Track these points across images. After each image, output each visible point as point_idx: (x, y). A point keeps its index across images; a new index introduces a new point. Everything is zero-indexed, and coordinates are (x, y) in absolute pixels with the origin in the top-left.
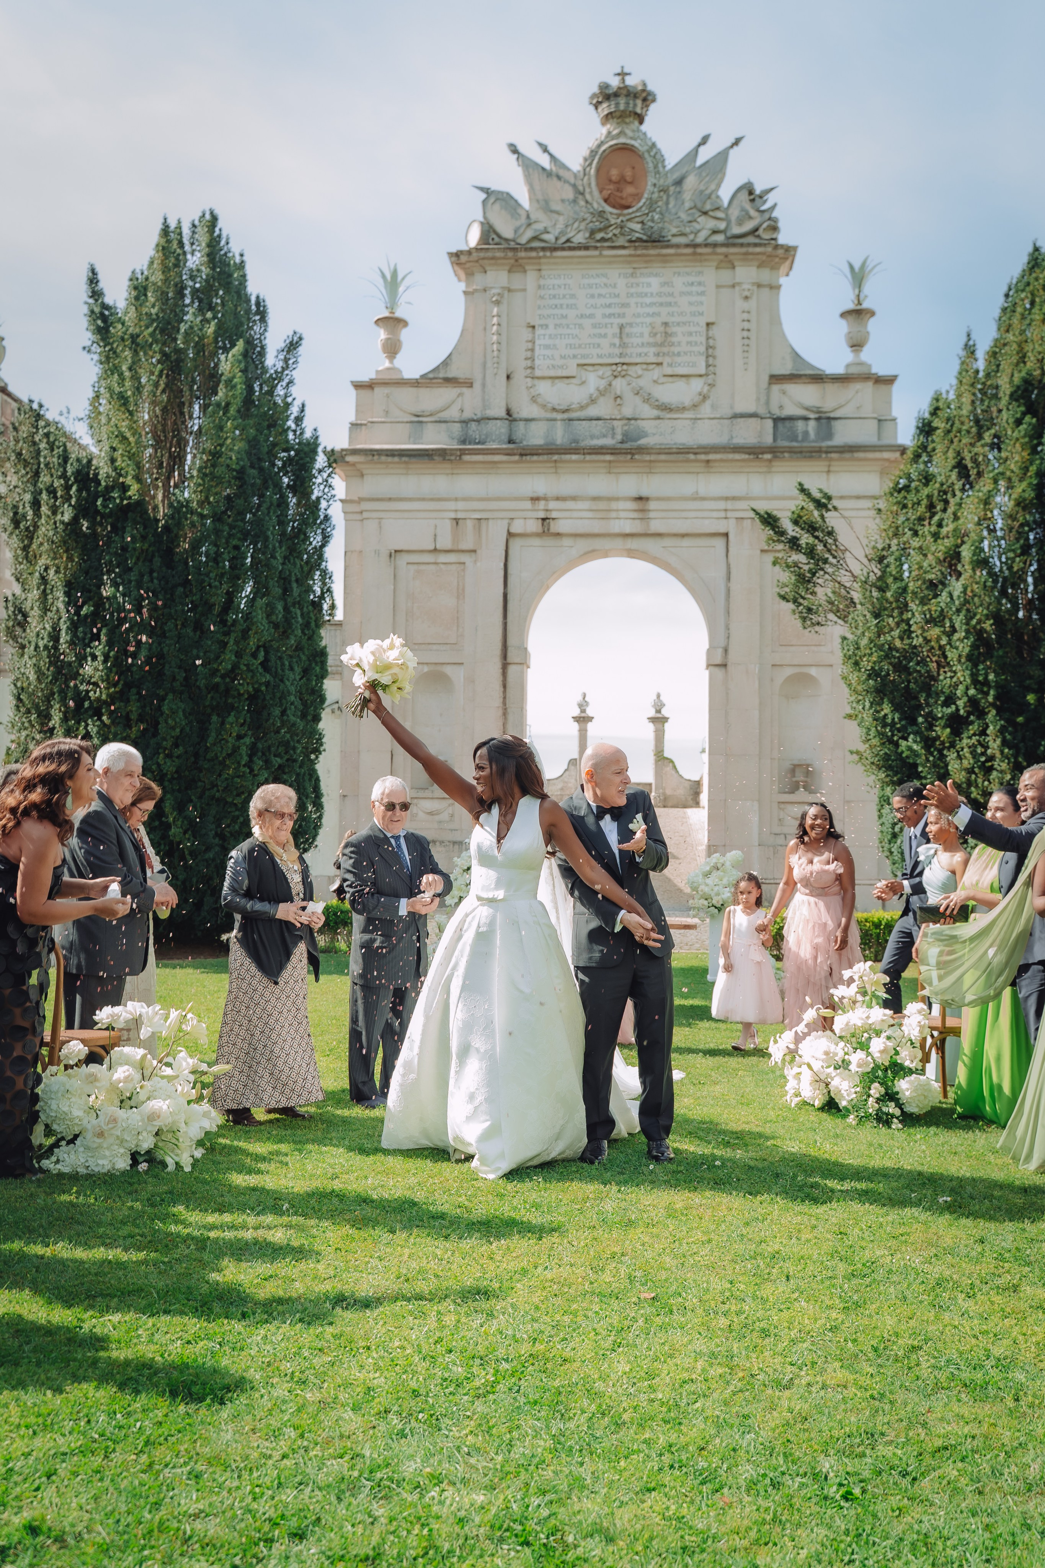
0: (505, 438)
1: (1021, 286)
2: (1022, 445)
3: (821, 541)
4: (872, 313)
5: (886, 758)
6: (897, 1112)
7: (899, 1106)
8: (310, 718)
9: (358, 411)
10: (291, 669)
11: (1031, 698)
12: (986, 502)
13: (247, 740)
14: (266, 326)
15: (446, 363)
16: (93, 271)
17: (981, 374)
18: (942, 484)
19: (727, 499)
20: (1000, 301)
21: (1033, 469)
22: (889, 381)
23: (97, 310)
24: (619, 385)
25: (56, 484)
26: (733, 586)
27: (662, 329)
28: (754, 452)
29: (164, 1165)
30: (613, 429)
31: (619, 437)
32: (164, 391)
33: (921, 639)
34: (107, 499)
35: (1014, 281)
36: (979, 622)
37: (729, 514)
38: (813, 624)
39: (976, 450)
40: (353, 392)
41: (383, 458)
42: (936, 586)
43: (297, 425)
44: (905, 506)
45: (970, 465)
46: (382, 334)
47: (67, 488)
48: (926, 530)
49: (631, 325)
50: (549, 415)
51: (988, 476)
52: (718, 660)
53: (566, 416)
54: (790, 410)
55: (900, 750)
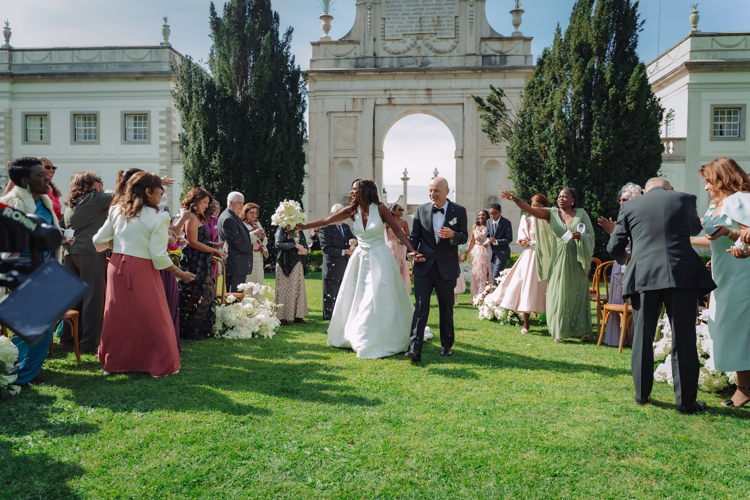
0: (373, 65)
1: (579, 4)
2: (578, 70)
3: (499, 108)
4: (523, 11)
6: (518, 320)
7: (518, 318)
8: (299, 180)
9: (313, 55)
10: (291, 161)
11: (580, 170)
12: (564, 93)
13: (275, 189)
14: (279, 24)
15: (349, 34)
16: (212, 5)
17: (563, 41)
18: (547, 85)
19: (463, 89)
20: (571, 10)
21: (582, 79)
22: (530, 39)
23: (214, 20)
24: (419, 42)
25: (198, 89)
26: (466, 125)
27: (437, 19)
28: (474, 70)
29: (264, 337)
30: (417, 61)
31: (419, 64)
32: (239, 52)
33: (538, 147)
34: (219, 95)
35: (577, 2)
36: (560, 140)
37: (464, 96)
39: (560, 72)
40: (311, 47)
41: (324, 74)
42: (544, 126)
43: (292, 64)
44: (532, 94)
45: (558, 78)
46: (323, 23)
47: (203, 91)
48: (540, 104)
49: (424, 17)
50: (391, 55)
51: (565, 82)
52: (460, 156)
53: (398, 56)
54: (489, 52)
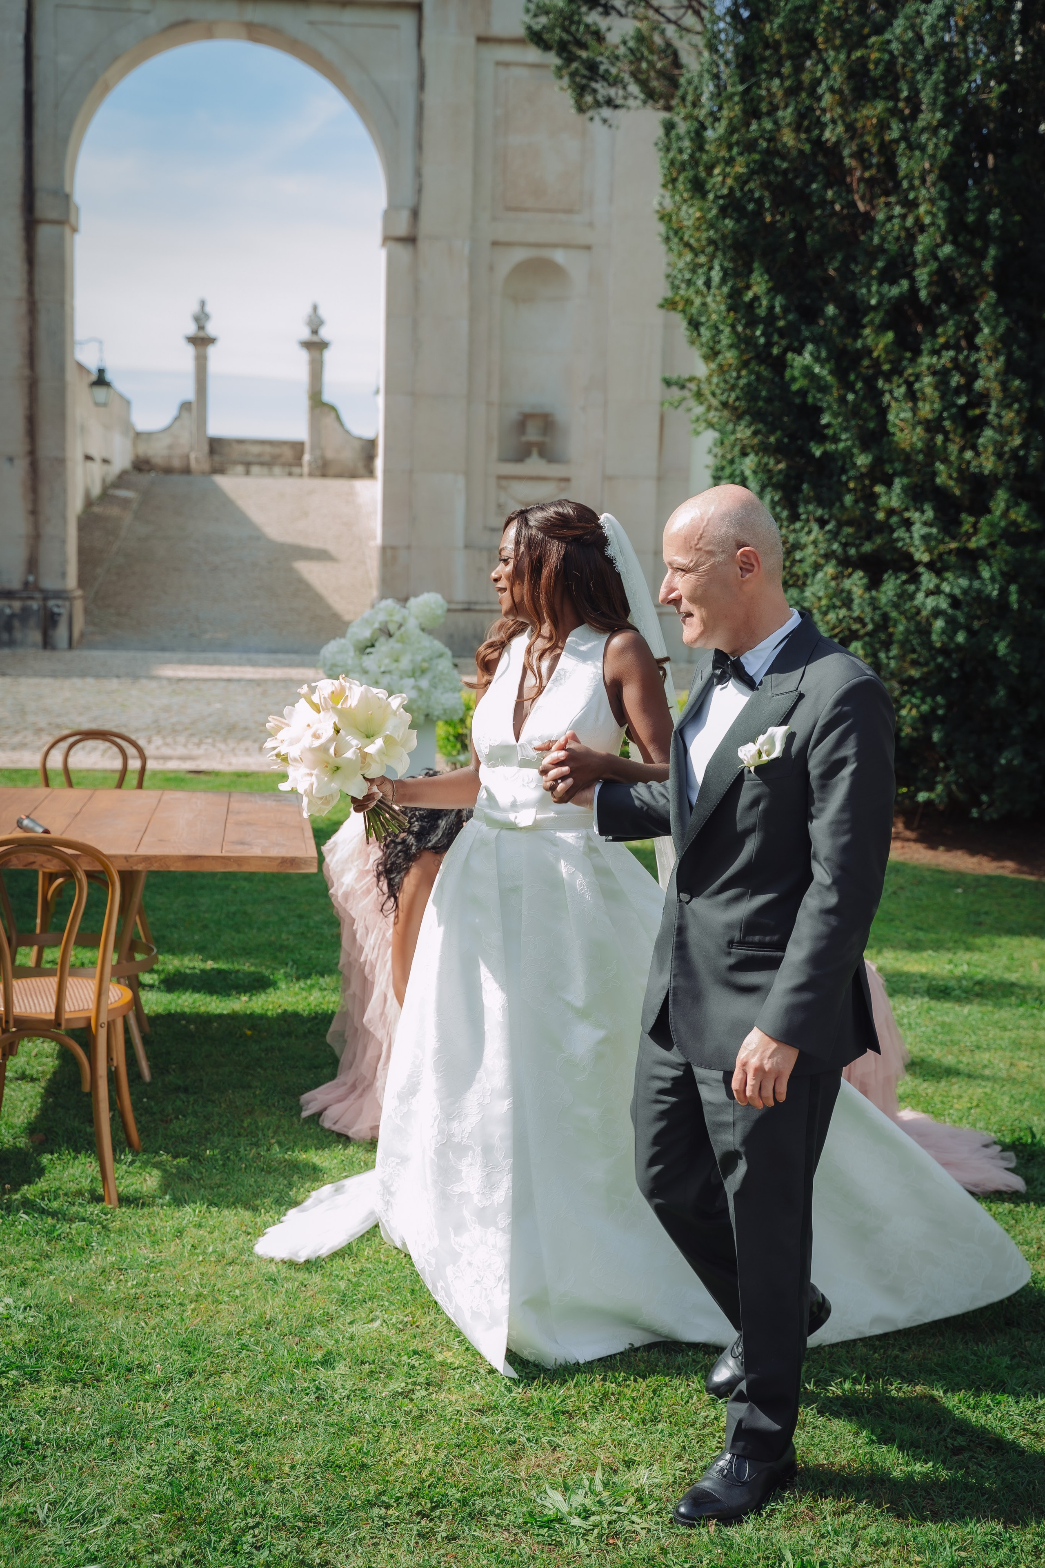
5: (750, 394)
26: (430, 98)
33: (840, 129)
38: (598, 104)
52: (404, 230)
55: (788, 374)
